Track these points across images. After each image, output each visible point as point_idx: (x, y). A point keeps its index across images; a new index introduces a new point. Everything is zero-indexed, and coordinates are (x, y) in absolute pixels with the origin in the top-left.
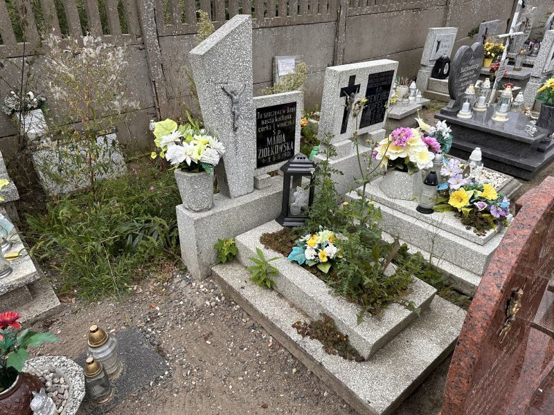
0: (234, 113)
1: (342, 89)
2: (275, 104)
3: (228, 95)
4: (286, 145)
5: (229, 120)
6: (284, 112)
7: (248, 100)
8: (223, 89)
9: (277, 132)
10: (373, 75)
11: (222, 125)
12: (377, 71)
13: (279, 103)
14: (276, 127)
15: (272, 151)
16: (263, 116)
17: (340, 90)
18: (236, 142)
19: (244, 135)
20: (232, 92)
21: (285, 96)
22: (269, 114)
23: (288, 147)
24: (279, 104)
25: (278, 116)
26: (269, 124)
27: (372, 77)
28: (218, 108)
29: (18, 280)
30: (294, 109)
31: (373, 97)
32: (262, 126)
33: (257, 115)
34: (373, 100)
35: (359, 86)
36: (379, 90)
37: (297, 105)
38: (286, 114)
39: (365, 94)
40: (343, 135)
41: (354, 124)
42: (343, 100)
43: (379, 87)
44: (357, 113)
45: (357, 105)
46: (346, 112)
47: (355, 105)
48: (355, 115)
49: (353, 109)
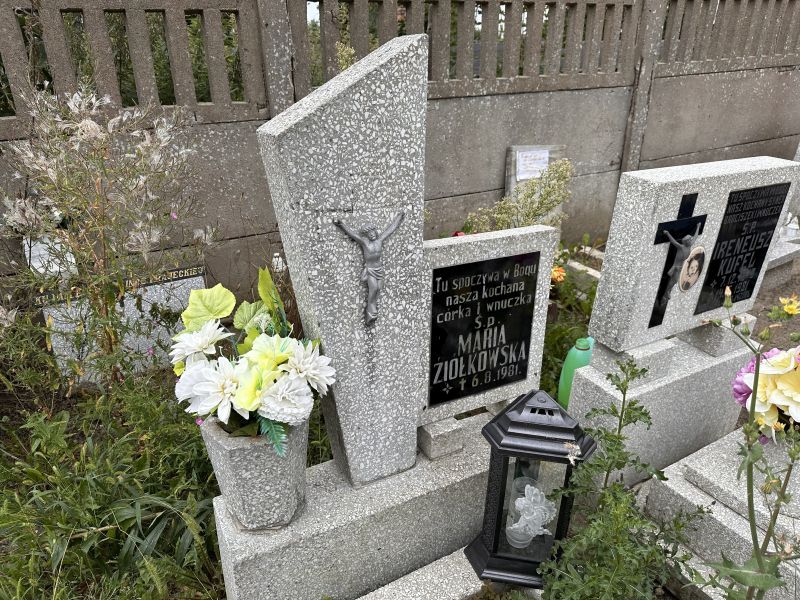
0: (366, 284)
1: (660, 227)
2: (485, 257)
3: (353, 240)
4: (507, 350)
5: (352, 300)
6: (506, 275)
7: (408, 252)
8: (338, 225)
9: (484, 322)
10: (739, 192)
11: (332, 314)
12: (750, 185)
13: (493, 255)
14: (484, 308)
15: (471, 366)
16: (451, 286)
18: (371, 353)
19: (394, 336)
20: (364, 234)
21: (511, 239)
22: (468, 281)
23: (513, 355)
24: (493, 257)
25: (490, 285)
26: (464, 305)
27: (736, 198)
28: (321, 273)
30: (529, 270)
31: (734, 245)
32: (445, 309)
33: (435, 283)
34: (732, 250)
35: (703, 219)
36: (749, 227)
37: (542, 258)
38: (510, 280)
39: (715, 238)
40: (656, 328)
41: (683, 304)
42: (662, 250)
43: (751, 222)
44: (693, 279)
45: (695, 263)
46: (667, 279)
47: (690, 261)
48: (687, 287)
49: (683, 272)
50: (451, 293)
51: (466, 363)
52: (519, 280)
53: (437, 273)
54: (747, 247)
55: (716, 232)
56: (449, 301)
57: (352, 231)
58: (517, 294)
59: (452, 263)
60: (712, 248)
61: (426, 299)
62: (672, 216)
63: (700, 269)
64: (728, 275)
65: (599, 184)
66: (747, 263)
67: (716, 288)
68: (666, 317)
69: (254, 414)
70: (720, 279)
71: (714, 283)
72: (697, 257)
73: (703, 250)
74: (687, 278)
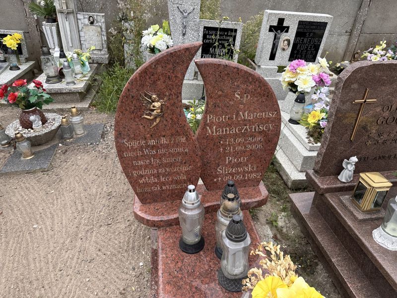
1: (271, 27)
2: (219, 27)
3: (181, 12)
6: (226, 33)
7: (195, 18)
8: (178, 7)
9: (218, 46)
10: (303, 21)
11: (175, 30)
12: (307, 20)
13: (222, 26)
14: (218, 42)
16: (209, 32)
17: (268, 27)
20: (184, 11)
21: (228, 23)
22: (214, 32)
25: (221, 35)
26: (212, 39)
27: (301, 23)
28: (173, 19)
29: (74, 88)
30: (233, 34)
31: (303, 40)
32: (206, 39)
33: (204, 30)
34: (303, 42)
35: (288, 28)
36: (309, 35)
37: (238, 31)
38: (227, 35)
39: (294, 35)
40: (272, 61)
41: (283, 56)
42: (272, 35)
43: (310, 33)
44: (286, 47)
45: (286, 42)
46: (274, 44)
47: (284, 41)
48: (284, 49)
49: (281, 44)
50: (208, 34)
51: (212, 57)
52: (230, 36)
55: (295, 33)
56: (208, 36)
57: (181, 10)
59: (209, 26)
60: (293, 39)
61: (201, 34)
62: (275, 24)
63: (289, 44)
64: (302, 51)
65: (338, 40)
66: (311, 48)
67: (297, 54)
68: (276, 58)
69: (154, 46)
70: (298, 51)
71: (296, 52)
72: (287, 40)
73: (289, 38)
74: (283, 47)
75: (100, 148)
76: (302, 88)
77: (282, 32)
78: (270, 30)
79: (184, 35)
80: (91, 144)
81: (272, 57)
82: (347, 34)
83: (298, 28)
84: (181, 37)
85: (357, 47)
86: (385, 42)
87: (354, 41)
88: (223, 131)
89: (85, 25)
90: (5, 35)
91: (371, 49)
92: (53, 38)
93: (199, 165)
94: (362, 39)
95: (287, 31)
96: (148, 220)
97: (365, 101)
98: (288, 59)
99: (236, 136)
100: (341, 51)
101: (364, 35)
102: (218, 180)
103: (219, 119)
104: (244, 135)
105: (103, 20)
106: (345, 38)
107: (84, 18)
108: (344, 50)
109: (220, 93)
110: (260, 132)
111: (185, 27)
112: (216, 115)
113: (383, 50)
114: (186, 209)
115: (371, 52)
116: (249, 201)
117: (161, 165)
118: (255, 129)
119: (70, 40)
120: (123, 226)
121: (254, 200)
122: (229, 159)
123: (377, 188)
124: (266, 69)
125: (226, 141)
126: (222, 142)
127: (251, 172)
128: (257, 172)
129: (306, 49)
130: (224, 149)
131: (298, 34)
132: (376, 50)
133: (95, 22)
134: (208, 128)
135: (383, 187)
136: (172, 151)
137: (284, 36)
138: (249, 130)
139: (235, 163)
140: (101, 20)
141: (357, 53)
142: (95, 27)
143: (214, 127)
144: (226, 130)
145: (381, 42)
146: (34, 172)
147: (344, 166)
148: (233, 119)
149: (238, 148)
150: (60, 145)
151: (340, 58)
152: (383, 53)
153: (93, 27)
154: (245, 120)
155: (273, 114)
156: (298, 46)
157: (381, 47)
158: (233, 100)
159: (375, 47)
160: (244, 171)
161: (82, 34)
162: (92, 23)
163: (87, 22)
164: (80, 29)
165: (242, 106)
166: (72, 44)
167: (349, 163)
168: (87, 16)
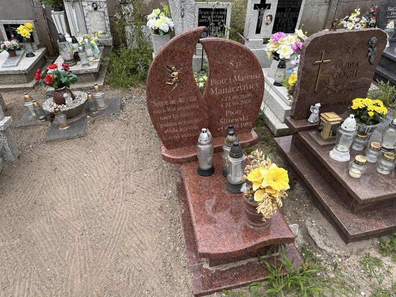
1: (255, 5)
5: (179, 11)
6: (218, 13)
11: (175, 13)
15: (208, 35)
16: (203, 12)
17: (253, 5)
19: (188, 21)
22: (208, 13)
24: (214, 8)
26: (207, 19)
27: (281, 0)
28: (173, 3)
29: (89, 69)
30: (225, 13)
31: (283, 15)
32: (202, 19)
33: (199, 11)
34: (283, 16)
35: (270, 5)
36: (288, 10)
37: (228, 11)
38: (219, 15)
39: (275, 11)
40: (258, 35)
41: (267, 29)
42: (257, 12)
43: (288, 8)
44: (269, 22)
45: (269, 17)
46: (259, 20)
47: (267, 17)
48: (267, 24)
49: (265, 19)
50: (203, 15)
51: (207, 33)
52: (221, 15)
53: (200, 9)
54: (289, 16)
55: (276, 9)
56: (203, 17)
58: (221, 19)
59: (203, 7)
60: (275, 14)
61: (197, 15)
62: (259, 2)
63: (271, 19)
64: (283, 24)
65: (319, 10)
66: (290, 21)
67: (279, 27)
68: (261, 32)
69: (158, 28)
70: (279, 24)
71: (277, 25)
72: (269, 16)
73: (271, 14)
74: (267, 22)
75: (121, 117)
76: (282, 56)
77: (265, 8)
78: (255, 8)
79: (183, 17)
80: (113, 115)
81: (258, 31)
82: (327, 4)
83: (278, 5)
84: (180, 19)
85: (336, 15)
86: (359, 9)
87: (333, 10)
88: (222, 92)
89: (89, 11)
90: (18, 26)
91: (347, 17)
92: (62, 25)
93: (207, 117)
94: (340, 7)
95: (269, 8)
96: (173, 159)
97: (322, 62)
98: (271, 32)
99: (232, 94)
100: (322, 20)
101: (342, 4)
102: (221, 129)
103: (219, 82)
104: (238, 93)
105: (105, 6)
106: (325, 7)
107: (88, 5)
108: (324, 19)
109: (219, 62)
110: (250, 90)
111: (183, 10)
112: (218, 79)
113: (357, 17)
114: (202, 145)
115: (347, 20)
116: (244, 142)
117: (179, 119)
118: (246, 88)
119: (77, 26)
120: (152, 170)
121: (248, 141)
122: (228, 112)
123: (331, 122)
124: (253, 42)
125: (225, 99)
126: (222, 100)
127: (245, 122)
128: (249, 121)
129: (286, 22)
130: (224, 105)
131: (279, 10)
132: (351, 18)
133: (99, 7)
134: (212, 89)
135: (336, 121)
136: (187, 108)
137: (267, 12)
138: (241, 89)
139: (232, 115)
140: (103, 6)
141: (335, 21)
142: (98, 13)
143: (216, 89)
144: (225, 90)
145: (356, 10)
146: (73, 138)
147: (311, 111)
148: (229, 81)
149: (234, 104)
150: (88, 116)
151: (321, 27)
152: (357, 20)
153: (96, 13)
154: (238, 82)
155: (258, 76)
156: (279, 21)
157: (356, 15)
158: (229, 67)
159: (350, 15)
160: (239, 121)
161: (87, 20)
162: (96, 9)
163: (90, 8)
164: (85, 15)
165: (235, 71)
166: (79, 30)
167: (314, 108)
168: (91, 3)
